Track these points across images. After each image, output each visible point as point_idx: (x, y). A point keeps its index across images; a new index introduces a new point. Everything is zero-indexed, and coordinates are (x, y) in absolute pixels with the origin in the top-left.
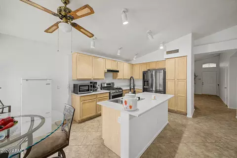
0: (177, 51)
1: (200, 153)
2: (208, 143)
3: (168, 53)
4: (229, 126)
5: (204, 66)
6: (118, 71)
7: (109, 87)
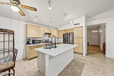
0: (79, 24)
1: (87, 73)
2: (91, 68)
3: (75, 25)
4: (102, 59)
5: (93, 32)
6: (51, 34)
7: (47, 41)
